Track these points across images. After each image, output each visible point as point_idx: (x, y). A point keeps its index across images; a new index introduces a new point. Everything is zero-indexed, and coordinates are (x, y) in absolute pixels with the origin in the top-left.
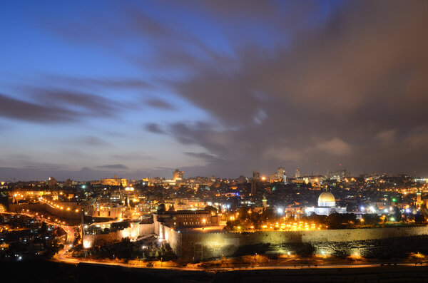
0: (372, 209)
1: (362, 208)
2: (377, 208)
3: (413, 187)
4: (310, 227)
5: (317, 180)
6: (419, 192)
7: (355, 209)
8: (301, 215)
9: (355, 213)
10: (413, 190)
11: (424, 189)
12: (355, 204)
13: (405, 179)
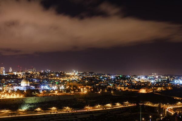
0: (46, 87)
1: (42, 87)
2: (49, 86)
3: (65, 77)
4: (17, 96)
5: (20, 73)
6: (68, 79)
7: (39, 87)
8: (12, 90)
9: (39, 89)
10: (66, 79)
11: (70, 78)
12: (39, 85)
13: (62, 73)
